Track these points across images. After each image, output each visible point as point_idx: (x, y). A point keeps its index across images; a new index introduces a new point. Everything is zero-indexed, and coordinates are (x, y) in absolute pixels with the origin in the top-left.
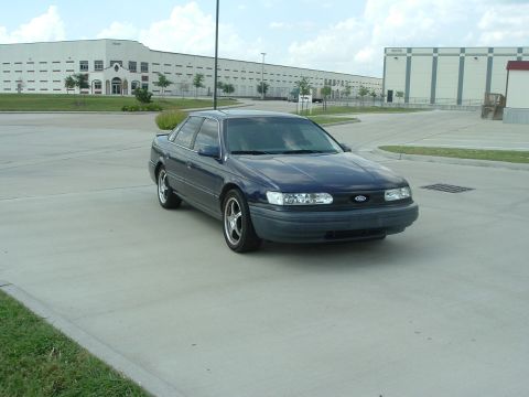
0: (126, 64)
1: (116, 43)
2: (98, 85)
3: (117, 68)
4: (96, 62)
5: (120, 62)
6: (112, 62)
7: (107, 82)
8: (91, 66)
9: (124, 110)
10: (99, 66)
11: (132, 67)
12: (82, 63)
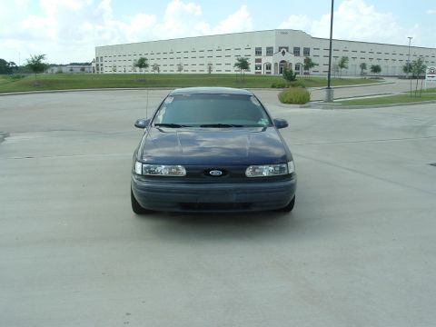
0: (291, 50)
1: (284, 32)
2: (269, 67)
3: (284, 53)
4: (268, 48)
5: (287, 48)
6: (280, 48)
7: (276, 64)
8: (264, 51)
9: (273, 87)
10: (270, 52)
11: (296, 52)
12: (256, 49)
